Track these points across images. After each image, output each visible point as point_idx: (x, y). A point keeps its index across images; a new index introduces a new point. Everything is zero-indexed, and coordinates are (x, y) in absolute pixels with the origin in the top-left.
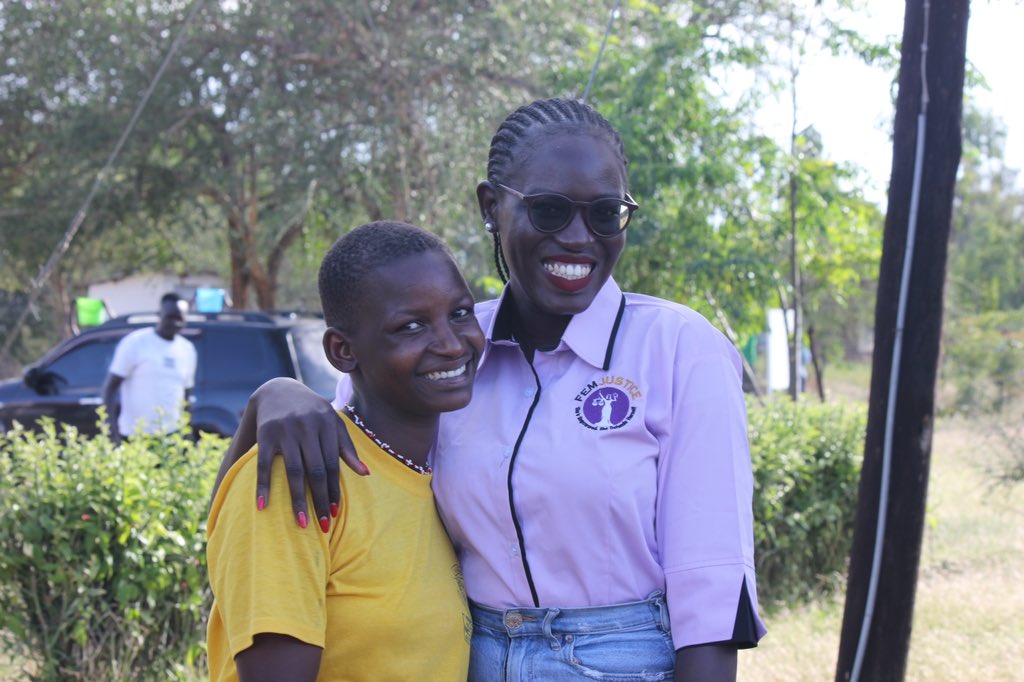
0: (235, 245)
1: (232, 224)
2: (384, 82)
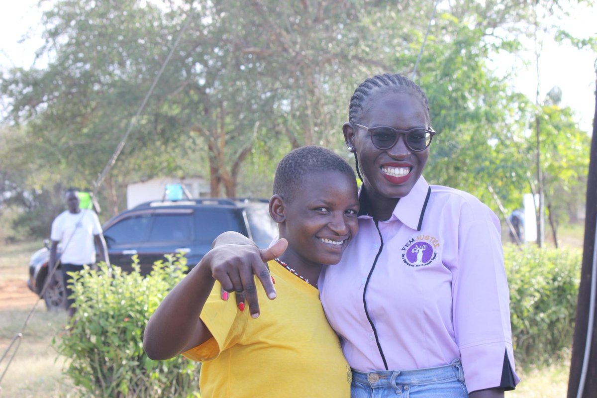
0: (212, 160)
1: (211, 148)
2: (298, 64)
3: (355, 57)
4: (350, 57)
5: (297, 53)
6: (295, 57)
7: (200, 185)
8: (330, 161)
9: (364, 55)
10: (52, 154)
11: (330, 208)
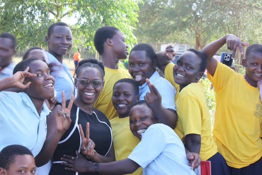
2: (234, 7)
3: (255, 7)
4: (253, 6)
5: (234, 3)
6: (233, 5)
7: (187, 47)
8: (259, 49)
9: (258, 6)
10: (141, 32)
11: (257, 64)
